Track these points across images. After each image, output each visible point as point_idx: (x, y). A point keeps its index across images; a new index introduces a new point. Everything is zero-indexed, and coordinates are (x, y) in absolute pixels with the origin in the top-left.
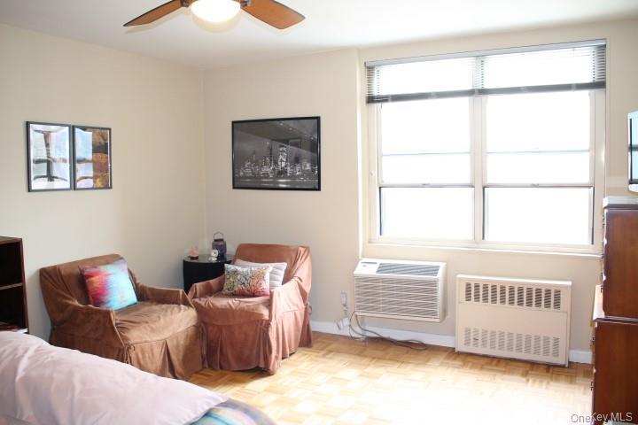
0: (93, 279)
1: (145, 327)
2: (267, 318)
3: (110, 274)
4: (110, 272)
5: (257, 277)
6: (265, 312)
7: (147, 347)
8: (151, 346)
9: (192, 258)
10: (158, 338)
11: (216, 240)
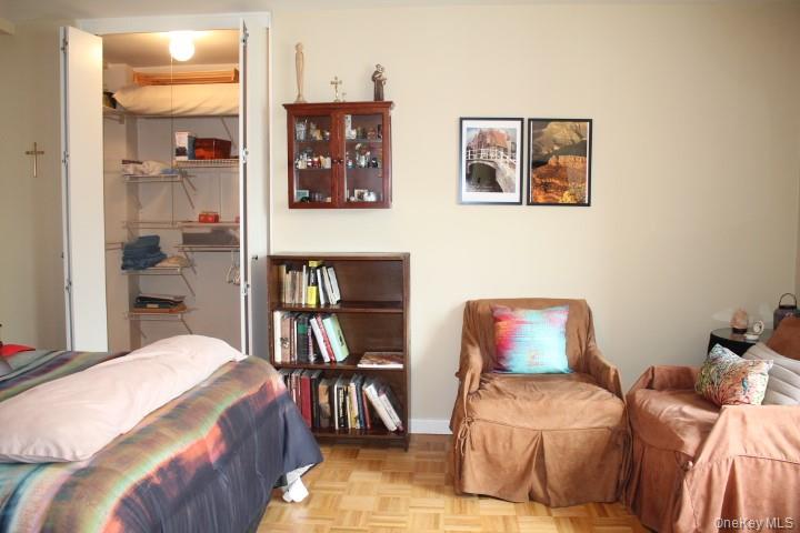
0: (500, 324)
1: (506, 403)
2: (690, 451)
3: (523, 322)
4: (528, 320)
5: (735, 378)
6: (690, 441)
7: (503, 432)
8: (512, 433)
9: (735, 331)
10: (527, 425)
11: (781, 307)
